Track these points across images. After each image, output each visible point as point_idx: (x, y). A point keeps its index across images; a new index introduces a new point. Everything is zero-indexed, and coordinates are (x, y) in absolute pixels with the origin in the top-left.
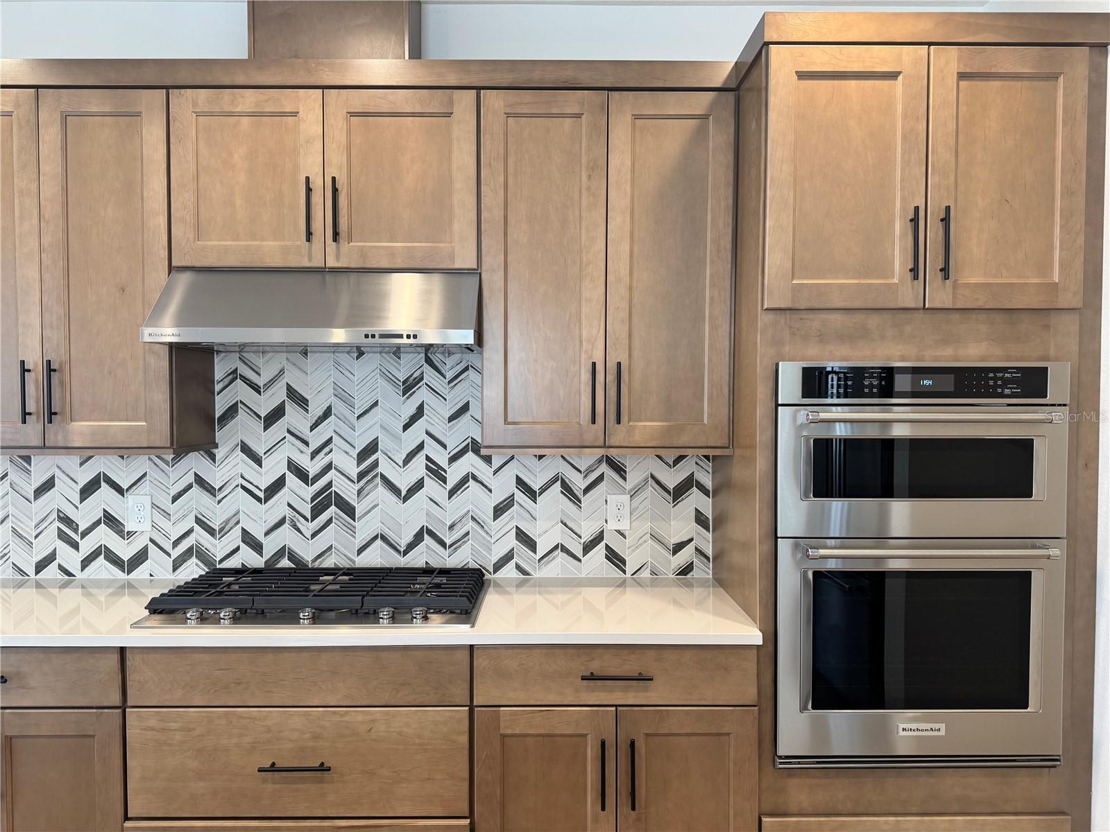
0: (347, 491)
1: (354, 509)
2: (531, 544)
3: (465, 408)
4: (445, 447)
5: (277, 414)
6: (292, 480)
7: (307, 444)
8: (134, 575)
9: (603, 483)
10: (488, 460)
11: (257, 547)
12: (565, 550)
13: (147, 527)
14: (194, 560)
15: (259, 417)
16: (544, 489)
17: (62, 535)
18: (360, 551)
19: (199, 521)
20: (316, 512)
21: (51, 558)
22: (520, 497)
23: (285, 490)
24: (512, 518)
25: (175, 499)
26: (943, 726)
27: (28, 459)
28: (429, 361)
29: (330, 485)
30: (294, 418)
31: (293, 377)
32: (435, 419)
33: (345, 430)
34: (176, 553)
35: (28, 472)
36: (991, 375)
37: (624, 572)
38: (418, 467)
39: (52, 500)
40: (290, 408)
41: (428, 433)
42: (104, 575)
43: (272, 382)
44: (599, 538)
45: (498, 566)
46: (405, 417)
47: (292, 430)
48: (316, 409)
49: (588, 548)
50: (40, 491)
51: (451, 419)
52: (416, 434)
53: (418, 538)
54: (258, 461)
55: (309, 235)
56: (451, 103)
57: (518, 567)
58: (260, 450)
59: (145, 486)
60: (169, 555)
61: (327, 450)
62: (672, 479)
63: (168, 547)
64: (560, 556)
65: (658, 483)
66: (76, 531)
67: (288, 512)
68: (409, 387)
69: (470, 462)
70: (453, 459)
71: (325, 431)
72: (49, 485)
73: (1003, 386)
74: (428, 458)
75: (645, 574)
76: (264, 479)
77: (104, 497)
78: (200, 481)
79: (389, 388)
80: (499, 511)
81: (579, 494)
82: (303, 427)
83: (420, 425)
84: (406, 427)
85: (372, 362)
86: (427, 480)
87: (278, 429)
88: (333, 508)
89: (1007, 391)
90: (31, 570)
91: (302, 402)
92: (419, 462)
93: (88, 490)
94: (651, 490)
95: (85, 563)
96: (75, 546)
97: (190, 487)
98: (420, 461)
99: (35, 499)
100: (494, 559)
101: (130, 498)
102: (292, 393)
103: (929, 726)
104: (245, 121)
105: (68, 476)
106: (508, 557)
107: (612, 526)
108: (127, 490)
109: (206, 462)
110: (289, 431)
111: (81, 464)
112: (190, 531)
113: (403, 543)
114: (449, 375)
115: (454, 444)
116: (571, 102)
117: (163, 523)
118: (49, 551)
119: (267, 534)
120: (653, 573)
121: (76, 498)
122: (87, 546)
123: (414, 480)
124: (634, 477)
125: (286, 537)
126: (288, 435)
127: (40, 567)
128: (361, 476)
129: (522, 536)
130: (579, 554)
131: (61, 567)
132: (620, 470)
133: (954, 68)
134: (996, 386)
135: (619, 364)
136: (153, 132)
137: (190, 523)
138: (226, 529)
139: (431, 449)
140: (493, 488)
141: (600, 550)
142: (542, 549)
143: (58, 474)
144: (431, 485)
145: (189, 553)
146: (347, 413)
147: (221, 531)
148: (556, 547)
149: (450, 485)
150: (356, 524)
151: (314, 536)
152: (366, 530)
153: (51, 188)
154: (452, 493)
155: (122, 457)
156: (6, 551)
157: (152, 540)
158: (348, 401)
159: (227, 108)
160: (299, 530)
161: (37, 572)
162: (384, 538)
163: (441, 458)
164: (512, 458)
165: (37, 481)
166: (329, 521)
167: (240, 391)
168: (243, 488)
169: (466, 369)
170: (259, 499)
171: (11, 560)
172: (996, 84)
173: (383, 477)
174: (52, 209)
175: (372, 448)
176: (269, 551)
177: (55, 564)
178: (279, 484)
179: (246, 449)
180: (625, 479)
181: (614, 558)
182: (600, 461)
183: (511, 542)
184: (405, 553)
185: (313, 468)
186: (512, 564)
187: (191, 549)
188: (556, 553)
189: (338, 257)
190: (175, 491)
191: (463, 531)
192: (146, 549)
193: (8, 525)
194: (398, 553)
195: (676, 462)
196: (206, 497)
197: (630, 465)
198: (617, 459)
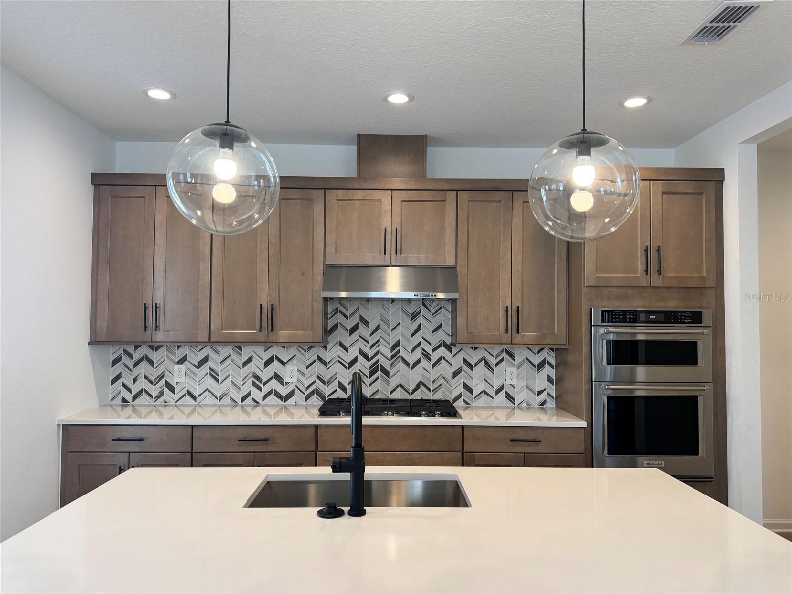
0: (386, 364)
1: (389, 372)
2: (470, 390)
3: (440, 326)
4: (430, 344)
5: (355, 328)
6: (361, 359)
7: (368, 342)
8: (287, 403)
9: (504, 362)
10: (450, 351)
11: (344, 389)
12: (486, 393)
13: (294, 380)
14: (315, 396)
15: (347, 330)
16: (476, 364)
17: (254, 384)
18: (391, 392)
19: (318, 377)
20: (372, 374)
21: (249, 394)
22: (465, 368)
23: (358, 363)
24: (462, 377)
25: (308, 367)
26: (663, 463)
27: (240, 348)
28: (424, 305)
29: (378, 361)
30: (363, 330)
31: (362, 312)
32: (426, 332)
33: (385, 336)
34: (307, 393)
35: (240, 355)
36: (679, 314)
37: (514, 404)
38: (418, 354)
39: (251, 367)
40: (362, 327)
41: (423, 338)
42: (273, 403)
43: (354, 314)
44: (502, 388)
45: (455, 400)
46: (412, 330)
47: (362, 336)
48: (373, 326)
49: (497, 392)
50: (245, 364)
51: (433, 331)
52: (418, 338)
53: (418, 387)
54: (346, 350)
55: (385, 252)
57: (464, 401)
58: (347, 345)
59: (295, 361)
60: (304, 393)
61: (377, 345)
62: (536, 360)
63: (304, 390)
64: (484, 396)
65: (530, 362)
66: (261, 382)
68: (414, 316)
69: (442, 351)
70: (434, 350)
71: (376, 336)
72: (250, 360)
73: (684, 319)
74: (423, 349)
75: (524, 405)
76: (349, 358)
77: (275, 366)
78: (320, 359)
79: (406, 317)
80: (455, 374)
81: (493, 367)
82: (366, 334)
83: (419, 334)
84: (413, 335)
86: (422, 359)
87: (355, 336)
88: (379, 372)
89: (686, 321)
90: (239, 401)
91: (366, 323)
93: (267, 363)
94: (526, 365)
95: (265, 397)
96: (260, 389)
97: (315, 361)
98: (419, 350)
99: (243, 367)
100: (453, 397)
101: (288, 367)
102: (362, 318)
103: (657, 462)
104: (358, 203)
105: (259, 356)
106: (460, 396)
107: (509, 382)
108: (286, 363)
109: (323, 350)
110: (360, 336)
111: (265, 351)
112: (315, 382)
113: (411, 389)
114: (433, 311)
115: (435, 342)
116: (497, 196)
117: (303, 379)
118: (248, 391)
119: (349, 384)
120: (527, 405)
121: (262, 367)
122: (266, 389)
123: (416, 359)
124: (518, 359)
126: (360, 338)
127: (244, 399)
128: (392, 357)
129: (466, 386)
130: (493, 395)
131: (253, 399)
132: (512, 356)
133: (660, 190)
134: (681, 319)
135: (518, 307)
136: (319, 208)
137: (314, 378)
138: (331, 381)
139: (424, 345)
140: (452, 363)
141: (502, 394)
142: (475, 393)
143: (254, 355)
144: (424, 363)
145: (313, 392)
146: (387, 328)
147: (328, 382)
148: (482, 392)
149: (432, 362)
150: (390, 379)
151: (370, 385)
152: (394, 381)
153: (274, 230)
154: (434, 366)
155: (284, 347)
156: (228, 391)
157: (296, 386)
158: (386, 322)
159: (351, 198)
161: (242, 402)
162: (402, 386)
163: (429, 349)
164: (462, 349)
165: (244, 358)
166: (377, 378)
167: (339, 318)
168: (339, 362)
169: (441, 308)
170: (346, 367)
171: (229, 396)
172: (678, 196)
173: (402, 358)
174: (274, 240)
175: (397, 344)
177: (251, 397)
178: (355, 360)
179: (341, 344)
180: (514, 360)
181: (509, 397)
182: (502, 352)
183: (461, 389)
184: (412, 393)
185: (370, 353)
186: (461, 399)
187: (314, 390)
188: (481, 395)
189: (396, 261)
190: (308, 363)
191: (439, 384)
192: (293, 391)
193: (229, 379)
194: (409, 393)
195: (538, 352)
196: (322, 366)
197: (516, 353)
198: (510, 350)
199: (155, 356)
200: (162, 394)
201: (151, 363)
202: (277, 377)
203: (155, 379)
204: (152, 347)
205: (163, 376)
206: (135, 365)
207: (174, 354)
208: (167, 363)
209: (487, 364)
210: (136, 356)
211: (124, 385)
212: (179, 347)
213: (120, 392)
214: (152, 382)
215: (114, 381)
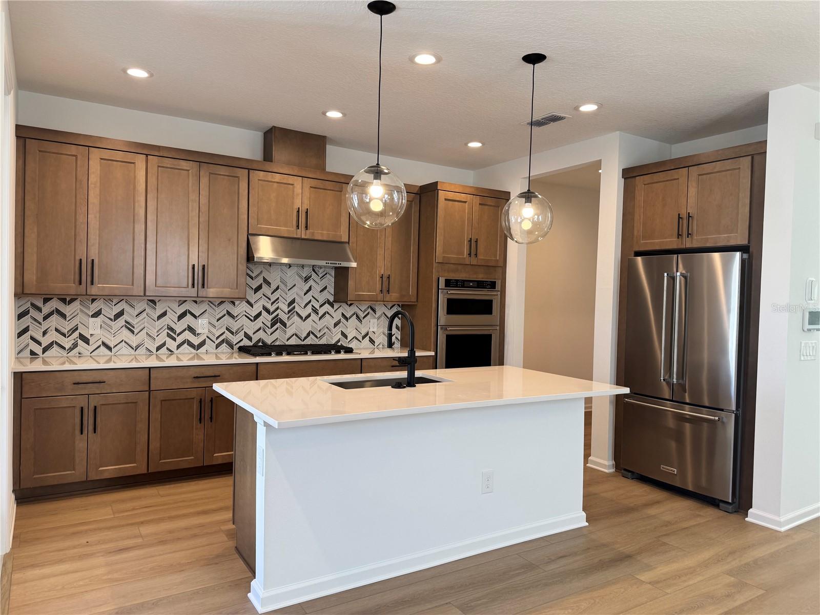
0: (284, 317)
1: (286, 324)
2: (346, 337)
3: (326, 288)
4: (318, 302)
5: (259, 288)
6: (264, 313)
7: (270, 299)
8: (198, 351)
9: (369, 315)
10: (333, 307)
11: (250, 339)
12: (356, 338)
13: (206, 331)
14: (225, 344)
15: (253, 289)
16: (350, 317)
17: (169, 335)
18: (288, 340)
19: (227, 329)
20: (272, 325)
21: (164, 344)
22: (343, 320)
23: (261, 317)
24: (340, 327)
25: (218, 320)
27: (154, 303)
28: (314, 270)
29: (278, 315)
30: (265, 289)
31: (264, 274)
32: (315, 292)
33: (284, 295)
34: (217, 342)
35: (155, 309)
36: (484, 283)
37: (374, 345)
38: (309, 309)
39: (165, 320)
40: (264, 286)
41: (313, 297)
42: (187, 351)
43: (258, 275)
44: (367, 334)
46: (305, 290)
47: (265, 294)
48: (274, 287)
49: (364, 338)
50: (159, 317)
51: (320, 292)
52: (309, 297)
53: (308, 335)
54: (252, 306)
55: (298, 226)
58: (252, 302)
59: (206, 315)
60: (214, 343)
61: (277, 302)
62: (390, 314)
63: (214, 340)
64: (355, 341)
65: (385, 315)
66: (175, 333)
67: (262, 325)
68: (307, 279)
69: (327, 307)
70: (321, 306)
71: (277, 295)
73: (487, 286)
74: (312, 306)
75: (381, 346)
76: (254, 313)
77: (188, 319)
78: (229, 313)
79: (299, 279)
80: (336, 325)
81: (361, 319)
82: (269, 294)
83: (310, 293)
84: (305, 294)
85: (294, 270)
86: (312, 313)
87: (259, 294)
88: (279, 324)
90: (154, 351)
91: (269, 284)
92: (309, 307)
93: (181, 317)
94: (383, 317)
95: (179, 347)
96: (174, 340)
97: (225, 315)
99: (158, 320)
101: (199, 320)
102: (265, 280)
104: (275, 184)
105: (173, 311)
106: (338, 341)
107: (371, 330)
108: (198, 316)
109: (231, 306)
110: (263, 295)
111: (179, 306)
112: (224, 333)
113: (303, 337)
114: (321, 276)
115: (321, 301)
117: (213, 330)
118: (163, 342)
119: (254, 334)
120: (383, 346)
121: (176, 320)
122: (180, 339)
123: (307, 314)
124: (379, 313)
125: (261, 334)
127: (158, 349)
128: (289, 312)
129: (344, 335)
130: (361, 339)
131: (167, 348)
132: (374, 311)
133: (478, 202)
134: (485, 286)
135: (389, 275)
136: (243, 185)
137: (224, 329)
138: (239, 332)
139: (314, 303)
140: (334, 317)
141: (367, 338)
142: (349, 339)
143: (168, 309)
144: (313, 316)
145: (223, 341)
146: (285, 288)
147: (236, 332)
148: (354, 337)
149: (320, 316)
150: (287, 330)
151: (271, 334)
152: (290, 332)
154: (320, 318)
155: (196, 302)
156: (143, 342)
157: (207, 337)
158: (285, 284)
159: (270, 180)
160: (266, 332)
161: (157, 351)
162: (296, 335)
163: (317, 306)
164: (341, 306)
165: (159, 312)
166: (277, 329)
168: (246, 316)
169: (326, 274)
170: (251, 320)
171: (145, 346)
172: (487, 207)
173: (297, 312)
175: (293, 302)
176: (254, 341)
177: (165, 347)
178: (259, 314)
179: (247, 301)
180: (376, 314)
181: (371, 340)
182: (368, 308)
183: (339, 336)
184: (304, 340)
185: (272, 309)
186: (339, 344)
188: (353, 340)
189: (305, 235)
190: (217, 318)
191: (324, 332)
192: (205, 340)
193: (144, 331)
194: (301, 340)
195: (391, 308)
196: (231, 319)
197: (377, 309)
198: (373, 306)
199: (67, 310)
200: (75, 345)
201: (64, 316)
202: (190, 329)
203: (68, 332)
204: (63, 300)
205: (77, 329)
206: (45, 318)
207: (89, 308)
208: (81, 317)
209: (358, 317)
210: (46, 309)
211: (32, 338)
212: (93, 300)
213: (28, 345)
214: (64, 335)
215: (20, 335)
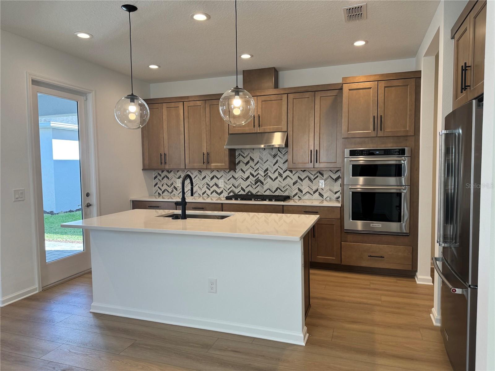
0: (262, 179)
1: (263, 183)
2: (301, 191)
3: (287, 161)
4: (282, 169)
5: (248, 162)
6: (251, 177)
7: (254, 169)
8: (220, 196)
9: (318, 178)
10: (292, 172)
11: (244, 191)
13: (223, 186)
14: (232, 193)
15: (244, 163)
16: (304, 179)
17: (207, 188)
18: (265, 192)
19: (233, 185)
20: (256, 183)
21: (205, 192)
22: (299, 180)
23: (249, 179)
24: (297, 185)
25: (228, 180)
26: (381, 225)
27: (201, 172)
28: (279, 150)
29: (258, 178)
30: (251, 163)
31: (251, 155)
32: (280, 164)
33: (261, 166)
35: (201, 175)
36: (392, 150)
37: (323, 198)
39: (206, 180)
40: (251, 161)
42: (215, 196)
43: (247, 156)
44: (317, 190)
45: (294, 196)
46: (274, 163)
48: (256, 161)
49: (314, 192)
51: (283, 163)
52: (276, 166)
53: (277, 189)
54: (244, 173)
55: (254, 126)
56: (282, 97)
57: (298, 196)
58: (245, 170)
59: (223, 178)
60: (227, 192)
61: (258, 170)
62: (334, 177)
63: (227, 190)
64: (308, 194)
65: (331, 177)
66: (210, 187)
67: (250, 183)
68: (275, 156)
69: (288, 173)
70: (284, 172)
71: (257, 166)
72: (205, 177)
74: (279, 172)
75: (328, 199)
76: (245, 176)
77: (215, 180)
78: (233, 177)
79: (271, 157)
80: (294, 184)
81: (313, 180)
82: (253, 165)
83: (277, 165)
84: (274, 165)
85: (267, 151)
86: (278, 177)
87: (248, 166)
88: (259, 183)
89: (396, 154)
90: (202, 195)
91: (253, 160)
92: (277, 173)
93: (212, 179)
94: (329, 179)
95: (212, 193)
96: (210, 190)
97: (231, 178)
99: (202, 180)
100: (293, 195)
101: (220, 180)
102: (251, 158)
103: (378, 225)
106: (296, 194)
107: (320, 187)
108: (219, 178)
109: (234, 173)
110: (250, 166)
111: (211, 173)
112: (231, 187)
113: (273, 190)
114: (283, 153)
115: (284, 169)
116: (307, 95)
117: (226, 186)
119: (246, 188)
120: (330, 198)
121: (210, 180)
122: (212, 190)
123: (275, 177)
124: (325, 176)
125: (250, 189)
127: (203, 194)
128: (265, 176)
129: (299, 189)
130: (312, 193)
131: (207, 194)
132: (322, 175)
133: (383, 86)
134: (393, 153)
135: (317, 150)
137: (231, 185)
138: (238, 187)
139: (279, 170)
140: (293, 179)
141: (317, 193)
142: (304, 193)
143: (207, 175)
145: (231, 191)
146: (262, 162)
148: (307, 192)
149: (283, 178)
150: (264, 186)
151: (255, 188)
152: (266, 187)
153: (208, 119)
154: (284, 180)
155: (218, 171)
157: (224, 189)
158: (262, 160)
160: (252, 187)
161: (203, 195)
162: (269, 189)
163: (282, 172)
164: (297, 172)
165: (203, 177)
166: (258, 185)
167: (241, 157)
168: (241, 178)
169: (287, 152)
170: (244, 181)
171: (198, 192)
173: (269, 176)
174: (208, 124)
175: (267, 170)
176: (246, 191)
177: (206, 193)
178: (248, 177)
179: (242, 170)
180: (323, 177)
181: (321, 195)
182: (317, 172)
183: (297, 191)
184: (274, 193)
185: (255, 174)
186: (297, 196)
189: (259, 130)
190: (228, 179)
191: (286, 188)
192: (223, 191)
193: (197, 185)
195: (336, 173)
196: (234, 180)
197: (324, 173)
198: (321, 172)
199: (170, 175)
200: (173, 191)
201: (168, 178)
202: (216, 185)
203: (170, 185)
204: (168, 171)
205: (173, 184)
206: (162, 179)
207: (176, 174)
208: (174, 179)
209: (310, 179)
210: (163, 176)
211: (159, 188)
212: (178, 171)
213: (157, 190)
214: (169, 186)
215: (155, 185)
